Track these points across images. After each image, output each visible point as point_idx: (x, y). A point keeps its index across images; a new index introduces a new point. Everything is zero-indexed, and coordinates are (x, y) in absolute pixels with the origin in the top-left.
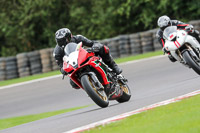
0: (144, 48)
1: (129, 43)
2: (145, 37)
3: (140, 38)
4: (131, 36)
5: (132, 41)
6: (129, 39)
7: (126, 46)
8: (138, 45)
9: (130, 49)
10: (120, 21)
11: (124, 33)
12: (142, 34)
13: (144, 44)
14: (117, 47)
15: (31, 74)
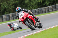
0: (46, 12)
1: (42, 10)
2: (47, 8)
3: (45, 8)
4: (43, 8)
5: (43, 9)
6: (42, 9)
7: (41, 11)
8: (45, 11)
9: (42, 12)
10: (39, 4)
11: (41, 7)
12: (46, 7)
13: (46, 10)
14: (39, 11)
15: (14, 19)
